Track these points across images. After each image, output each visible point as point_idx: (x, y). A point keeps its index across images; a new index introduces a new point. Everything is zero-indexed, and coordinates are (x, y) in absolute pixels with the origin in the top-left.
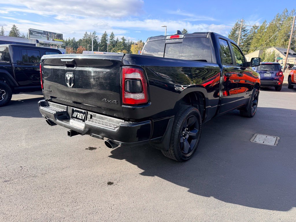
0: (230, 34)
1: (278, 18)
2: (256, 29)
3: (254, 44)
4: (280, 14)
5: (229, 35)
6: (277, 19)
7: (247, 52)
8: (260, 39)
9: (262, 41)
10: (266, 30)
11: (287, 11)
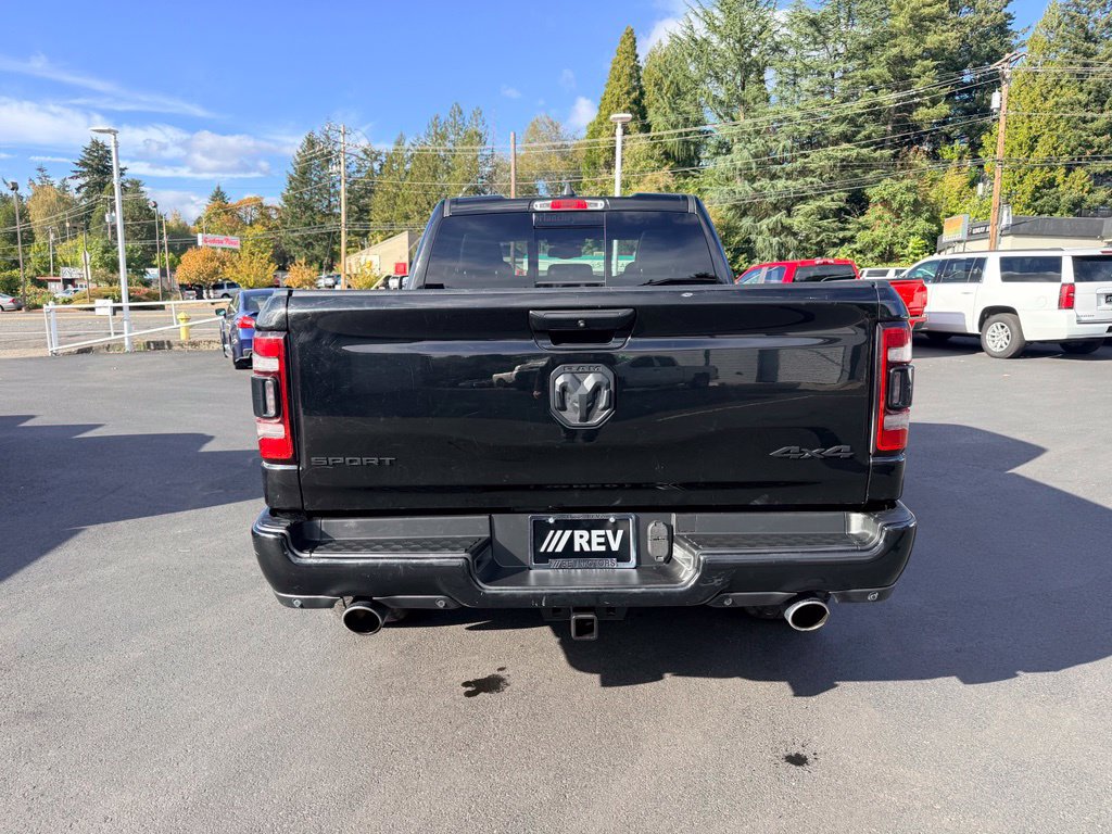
0: (292, 172)
1: (438, 131)
2: (376, 159)
3: (382, 211)
4: (442, 119)
5: (291, 176)
6: (436, 133)
7: (366, 234)
8: (396, 195)
9: (406, 202)
10: (408, 167)
11: (461, 113)
